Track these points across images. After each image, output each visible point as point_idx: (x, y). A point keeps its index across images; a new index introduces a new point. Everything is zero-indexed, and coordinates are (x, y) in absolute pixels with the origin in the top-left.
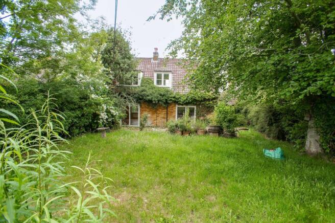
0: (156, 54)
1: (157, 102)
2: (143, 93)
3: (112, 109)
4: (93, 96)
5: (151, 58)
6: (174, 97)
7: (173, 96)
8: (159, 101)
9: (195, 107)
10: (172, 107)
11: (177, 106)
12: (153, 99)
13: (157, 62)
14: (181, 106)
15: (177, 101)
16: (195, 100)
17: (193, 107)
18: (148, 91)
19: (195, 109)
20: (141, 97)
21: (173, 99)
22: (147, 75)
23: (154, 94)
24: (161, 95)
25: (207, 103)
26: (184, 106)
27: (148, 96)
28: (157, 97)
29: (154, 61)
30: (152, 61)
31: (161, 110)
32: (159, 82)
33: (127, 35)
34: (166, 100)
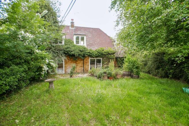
0: (72, 23)
1: (78, 56)
2: (68, 49)
3: (51, 62)
4: (37, 51)
5: (69, 26)
6: (89, 53)
7: (88, 51)
8: (79, 55)
9: (101, 59)
10: (87, 59)
11: (90, 58)
12: (76, 54)
13: (74, 28)
14: (92, 58)
15: (91, 55)
16: (102, 54)
17: (100, 59)
18: (71, 48)
19: (101, 60)
20: (66, 52)
21: (88, 54)
22: (68, 37)
23: (76, 50)
24: (80, 51)
25: (110, 56)
26: (95, 58)
27: (72, 51)
28: (78, 53)
29: (71, 28)
30: (70, 28)
31: (79, 61)
32: (78, 42)
33: (57, 5)
34: (84, 54)
